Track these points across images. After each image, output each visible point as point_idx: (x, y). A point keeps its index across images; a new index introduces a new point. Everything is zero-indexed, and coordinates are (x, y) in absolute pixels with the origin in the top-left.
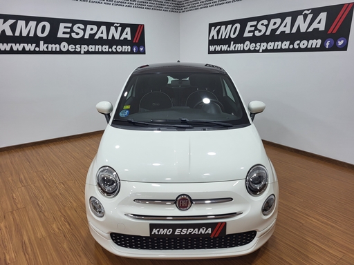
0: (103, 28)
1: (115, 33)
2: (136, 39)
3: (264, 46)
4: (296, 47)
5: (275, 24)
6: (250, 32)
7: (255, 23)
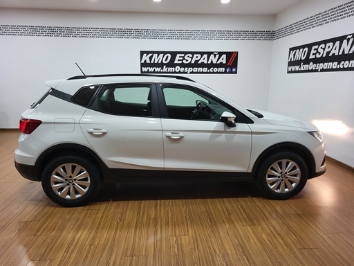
0: (205, 56)
1: (213, 59)
2: (231, 63)
3: (321, 66)
4: (342, 67)
5: (329, 47)
6: (313, 54)
7: (316, 47)
